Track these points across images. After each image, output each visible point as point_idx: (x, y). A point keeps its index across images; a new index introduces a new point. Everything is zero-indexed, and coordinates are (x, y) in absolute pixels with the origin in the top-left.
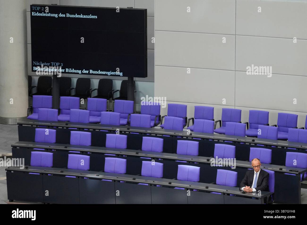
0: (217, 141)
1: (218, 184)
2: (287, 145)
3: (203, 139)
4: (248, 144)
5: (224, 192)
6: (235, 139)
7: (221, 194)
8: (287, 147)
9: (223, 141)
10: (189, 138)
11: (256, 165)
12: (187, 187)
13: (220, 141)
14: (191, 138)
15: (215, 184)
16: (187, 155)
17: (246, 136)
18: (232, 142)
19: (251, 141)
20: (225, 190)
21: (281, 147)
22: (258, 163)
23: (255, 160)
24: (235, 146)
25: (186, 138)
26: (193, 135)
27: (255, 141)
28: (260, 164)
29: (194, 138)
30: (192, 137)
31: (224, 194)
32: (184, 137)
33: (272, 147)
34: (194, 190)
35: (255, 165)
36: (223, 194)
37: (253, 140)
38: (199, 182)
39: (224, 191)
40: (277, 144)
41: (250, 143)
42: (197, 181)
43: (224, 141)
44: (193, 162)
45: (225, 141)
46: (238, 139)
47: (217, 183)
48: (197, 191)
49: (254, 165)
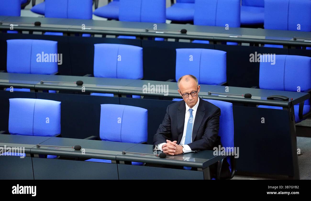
0: (100, 36)
1: (104, 138)
2: (264, 38)
3: (68, 33)
4: (173, 40)
5: (117, 157)
6: (141, 31)
7: (110, 161)
8: (263, 44)
9: (114, 37)
10: (34, 33)
11: (189, 91)
12: (32, 150)
13: (107, 36)
14: (40, 33)
15: (98, 138)
16: (30, 73)
17: (168, 22)
18: (134, 38)
19: (180, 33)
20: (120, 153)
21: (248, 45)
22: (194, 87)
23: (187, 79)
24: (141, 47)
25: (27, 33)
26: (44, 26)
27: (188, 33)
28: (198, 88)
29: (47, 34)
30: (44, 31)
31: (118, 161)
32: (24, 32)
33: (228, 43)
34: (48, 156)
35: (187, 91)
36: (115, 162)
37: (184, 32)
38: (60, 136)
39: (118, 154)
40: (240, 37)
41: (177, 39)
42: (54, 133)
43: (117, 35)
44: (46, 90)
45: (120, 37)
46: (147, 31)
47: (101, 136)
48: (55, 158)
49: (184, 92)
